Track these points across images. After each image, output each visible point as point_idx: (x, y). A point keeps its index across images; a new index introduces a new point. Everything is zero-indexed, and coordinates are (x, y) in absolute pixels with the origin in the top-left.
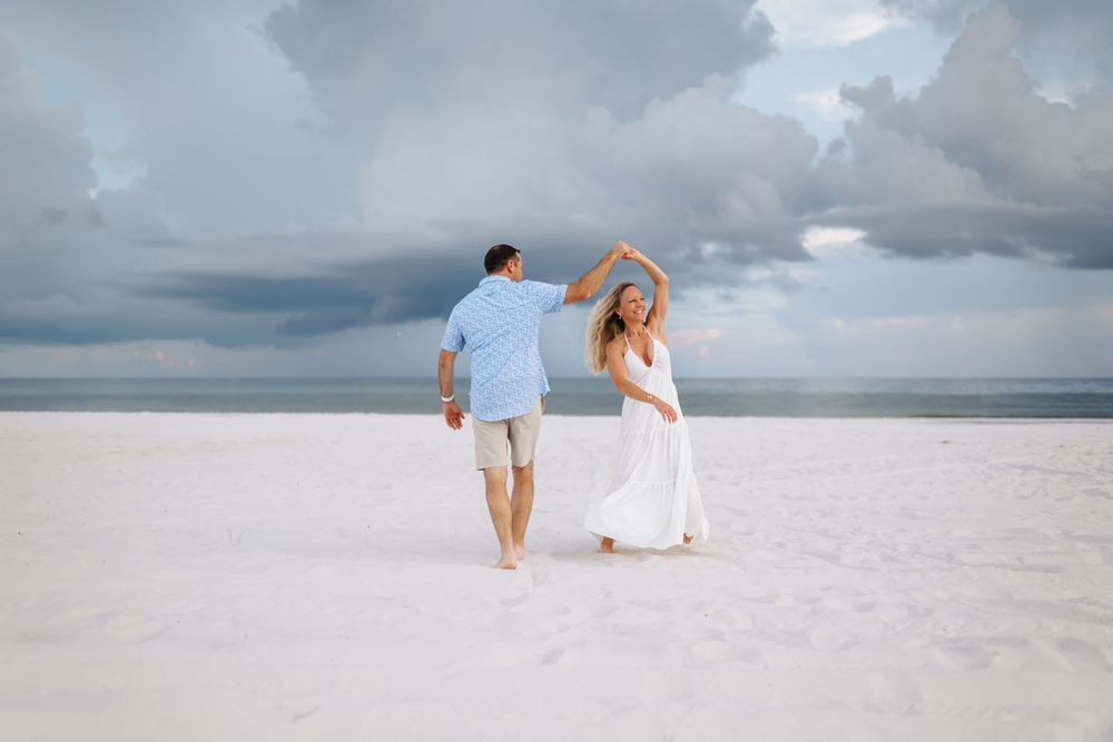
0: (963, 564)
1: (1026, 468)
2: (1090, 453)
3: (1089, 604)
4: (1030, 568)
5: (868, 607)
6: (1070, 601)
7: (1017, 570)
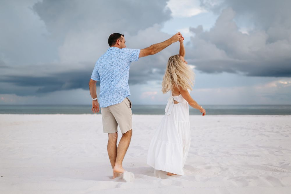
0: (232, 155)
1: (242, 128)
2: (257, 124)
3: (270, 166)
4: (251, 156)
5: (209, 168)
6: (264, 165)
7: (247, 156)
